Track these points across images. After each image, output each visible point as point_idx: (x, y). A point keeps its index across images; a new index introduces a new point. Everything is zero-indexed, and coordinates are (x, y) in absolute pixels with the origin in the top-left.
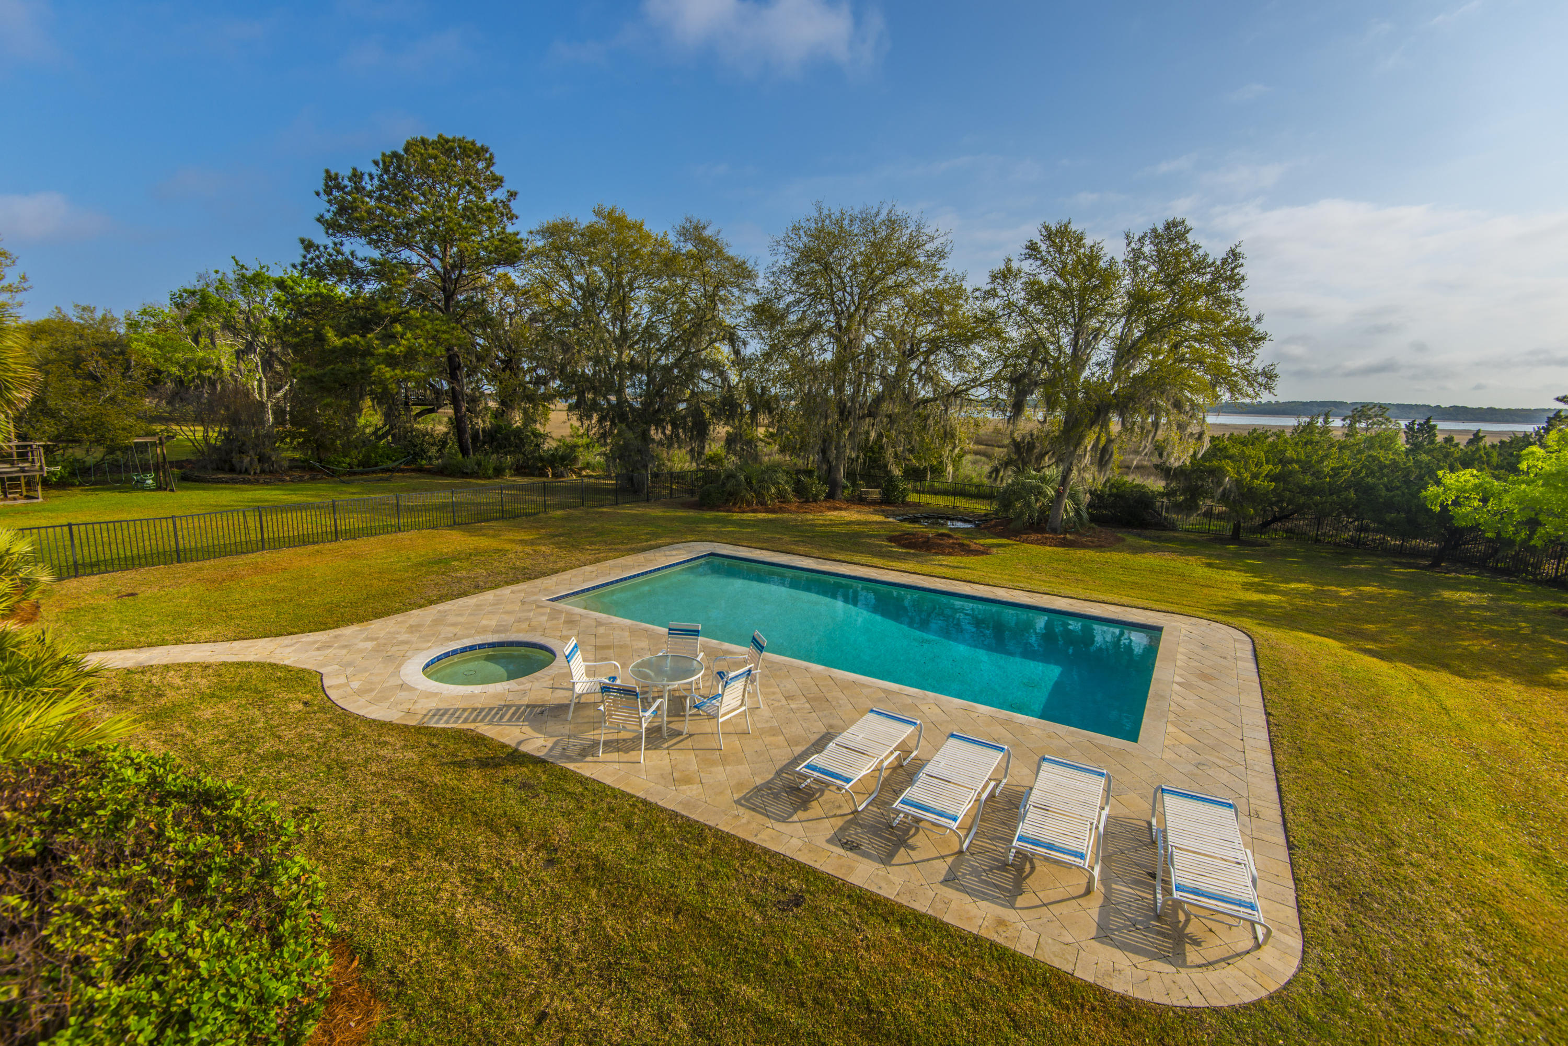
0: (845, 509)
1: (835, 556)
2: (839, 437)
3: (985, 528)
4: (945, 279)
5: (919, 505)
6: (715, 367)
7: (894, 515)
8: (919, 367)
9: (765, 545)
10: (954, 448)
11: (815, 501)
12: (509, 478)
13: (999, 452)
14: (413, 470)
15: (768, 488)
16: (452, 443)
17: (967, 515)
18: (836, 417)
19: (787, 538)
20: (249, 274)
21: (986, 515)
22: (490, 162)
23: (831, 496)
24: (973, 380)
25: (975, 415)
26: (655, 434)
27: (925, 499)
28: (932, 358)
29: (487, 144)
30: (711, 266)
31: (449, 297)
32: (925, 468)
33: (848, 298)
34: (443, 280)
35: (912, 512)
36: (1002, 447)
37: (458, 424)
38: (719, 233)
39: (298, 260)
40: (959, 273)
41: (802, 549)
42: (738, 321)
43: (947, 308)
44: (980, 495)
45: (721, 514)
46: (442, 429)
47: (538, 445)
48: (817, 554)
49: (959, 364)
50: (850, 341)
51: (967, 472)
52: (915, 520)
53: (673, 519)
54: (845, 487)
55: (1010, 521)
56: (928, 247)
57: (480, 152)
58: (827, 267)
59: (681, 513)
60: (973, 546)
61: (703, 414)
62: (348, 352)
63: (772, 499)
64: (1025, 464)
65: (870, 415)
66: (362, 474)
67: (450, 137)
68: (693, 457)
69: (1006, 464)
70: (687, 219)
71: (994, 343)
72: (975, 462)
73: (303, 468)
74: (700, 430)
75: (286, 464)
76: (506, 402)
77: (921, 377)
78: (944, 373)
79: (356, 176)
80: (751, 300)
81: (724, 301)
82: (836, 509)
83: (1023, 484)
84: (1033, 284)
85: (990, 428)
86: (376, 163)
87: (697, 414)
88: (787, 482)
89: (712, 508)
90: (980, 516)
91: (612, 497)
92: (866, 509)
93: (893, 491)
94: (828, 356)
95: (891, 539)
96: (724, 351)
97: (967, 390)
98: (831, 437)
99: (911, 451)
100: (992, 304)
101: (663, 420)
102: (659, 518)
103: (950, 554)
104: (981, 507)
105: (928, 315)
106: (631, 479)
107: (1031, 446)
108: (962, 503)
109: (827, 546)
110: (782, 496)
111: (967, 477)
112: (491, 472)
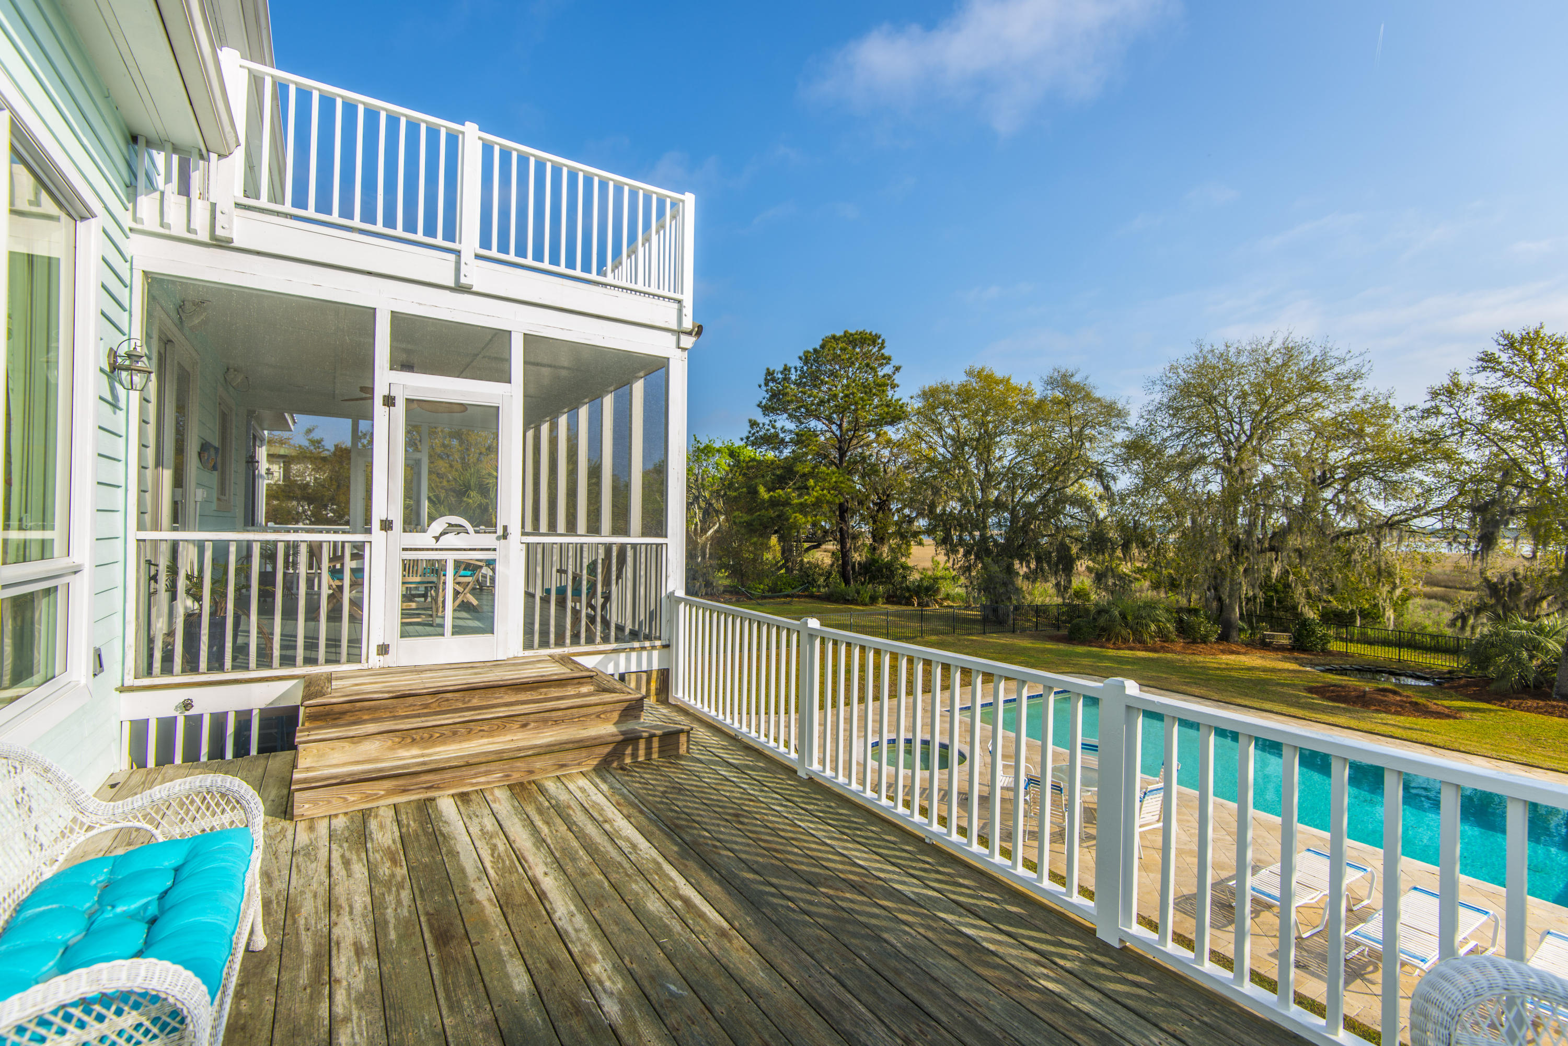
0: (1244, 654)
1: (1239, 701)
2: (1233, 573)
3: (1451, 688)
4: (1364, 399)
5: (1346, 654)
6: (1081, 502)
7: (1313, 665)
8: (1336, 496)
9: (1151, 683)
10: (1394, 587)
11: (1205, 642)
12: (881, 606)
13: (1469, 597)
14: (806, 596)
15: (1147, 626)
16: (835, 575)
17: (1421, 671)
18: (1228, 551)
19: (1174, 678)
20: (702, 447)
21: (1450, 672)
22: (882, 346)
23: (1224, 637)
24: (1414, 509)
25: (1422, 550)
26: (1021, 569)
27: (1353, 648)
28: (1353, 485)
29: (879, 333)
30: (1077, 409)
31: (842, 455)
32: (1352, 613)
33: (1237, 427)
34: (840, 442)
35: (1337, 663)
36: (1473, 589)
37: (843, 555)
38: (1086, 378)
39: (745, 434)
40: (1384, 391)
41: (1197, 691)
42: (1105, 457)
43: (1369, 430)
44: (1437, 647)
45: (1094, 649)
46: (828, 561)
47: (904, 577)
48: (1216, 697)
49: (1392, 489)
50: (1242, 472)
51: (1415, 619)
52: (1342, 671)
53: (1044, 651)
54: (1242, 630)
55: (1489, 681)
56: (1337, 370)
57: (874, 339)
58: (1211, 400)
59: (1050, 646)
60: (1433, 708)
61: (1069, 549)
62: (773, 503)
63: (1152, 637)
64: (1506, 609)
65: (1272, 549)
66: (770, 598)
67: (853, 332)
68: (1059, 590)
69: (1478, 611)
70: (1055, 370)
71: (1442, 466)
72: (1426, 608)
73: (731, 592)
74: (1066, 564)
75: (722, 589)
76: (879, 537)
77: (1339, 508)
78: (1372, 502)
79: (786, 369)
80: (1121, 436)
81: (1091, 439)
82: (1232, 652)
83: (1507, 635)
84: (1493, 399)
85: (1448, 566)
86: (800, 358)
87: (1063, 550)
88: (1168, 621)
89: (1083, 643)
90: (1441, 673)
91: (978, 627)
92: (1272, 655)
93: (1308, 636)
94: (1215, 487)
95: (1310, 690)
96: (1091, 487)
97: (1406, 520)
98: (1224, 574)
99: (1332, 590)
100: (1434, 423)
101: (1028, 555)
102: (1030, 649)
103: (1397, 713)
104: (1443, 663)
105: (1345, 437)
106: (995, 610)
107: (1515, 589)
108: (1410, 656)
109: (1227, 691)
110: (1163, 635)
111: (1416, 624)
112: (867, 600)
